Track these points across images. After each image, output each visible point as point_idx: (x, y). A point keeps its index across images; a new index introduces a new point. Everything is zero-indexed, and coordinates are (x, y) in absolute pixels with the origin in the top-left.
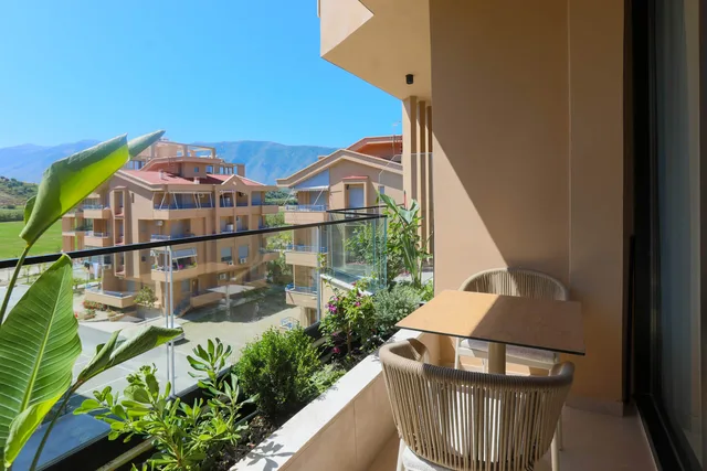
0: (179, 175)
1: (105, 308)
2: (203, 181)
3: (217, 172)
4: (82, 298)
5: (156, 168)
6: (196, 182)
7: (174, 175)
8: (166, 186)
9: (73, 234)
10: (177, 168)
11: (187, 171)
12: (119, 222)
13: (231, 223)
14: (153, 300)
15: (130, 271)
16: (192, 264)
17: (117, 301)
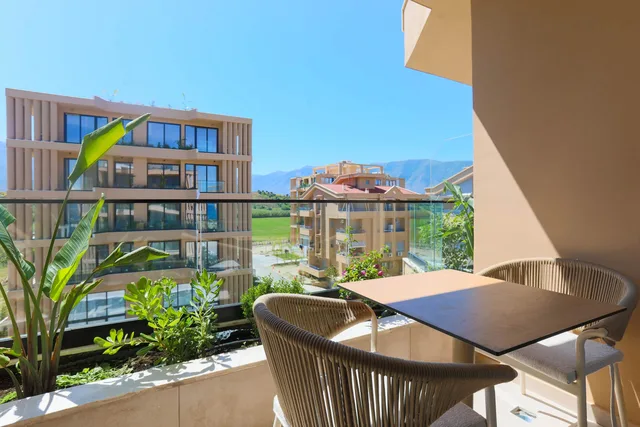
0: (356, 187)
1: (311, 276)
2: (371, 191)
3: (384, 184)
4: (299, 268)
5: (341, 182)
6: (367, 192)
7: (352, 187)
8: (346, 195)
9: (295, 226)
10: (353, 182)
11: (361, 183)
12: (318, 220)
13: (391, 224)
14: (336, 275)
15: (324, 254)
16: (362, 253)
17: (316, 273)
